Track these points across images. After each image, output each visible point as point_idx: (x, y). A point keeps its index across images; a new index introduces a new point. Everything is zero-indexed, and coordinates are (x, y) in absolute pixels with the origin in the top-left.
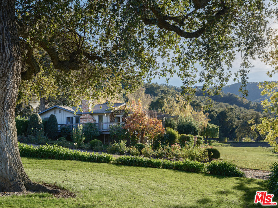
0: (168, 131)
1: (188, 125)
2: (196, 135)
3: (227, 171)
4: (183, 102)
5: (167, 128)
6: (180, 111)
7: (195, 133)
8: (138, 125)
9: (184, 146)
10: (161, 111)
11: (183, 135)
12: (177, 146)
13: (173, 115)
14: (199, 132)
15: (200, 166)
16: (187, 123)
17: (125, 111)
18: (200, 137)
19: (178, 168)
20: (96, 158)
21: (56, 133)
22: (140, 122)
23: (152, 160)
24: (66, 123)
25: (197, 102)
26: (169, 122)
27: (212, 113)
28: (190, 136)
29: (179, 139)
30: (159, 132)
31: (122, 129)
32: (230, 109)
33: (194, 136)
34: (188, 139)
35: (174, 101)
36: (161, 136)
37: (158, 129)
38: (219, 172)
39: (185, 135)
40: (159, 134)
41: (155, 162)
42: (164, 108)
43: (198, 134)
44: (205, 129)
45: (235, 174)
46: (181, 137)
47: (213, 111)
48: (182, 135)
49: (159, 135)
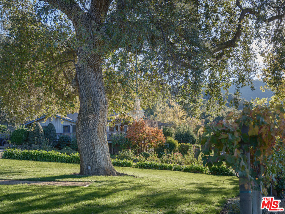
0: (168, 140)
1: (186, 134)
2: (194, 144)
3: (224, 172)
4: (177, 107)
5: (167, 137)
6: (174, 117)
7: (193, 142)
8: (141, 134)
9: (186, 154)
10: (153, 117)
11: (183, 144)
12: (179, 154)
13: (166, 122)
14: (196, 141)
15: (203, 169)
16: (185, 132)
17: (125, 120)
18: (198, 145)
19: (186, 170)
20: (120, 163)
21: (55, 142)
22: (142, 132)
23: (165, 164)
24: (62, 132)
25: (191, 105)
26: (167, 131)
27: (208, 118)
28: (189, 144)
29: (179, 148)
30: (161, 141)
31: (124, 138)
32: (228, 113)
33: (192, 145)
34: (188, 147)
35: (167, 106)
36: (162, 145)
37: (159, 138)
38: (218, 173)
39: (185, 144)
40: (160, 143)
41: (168, 166)
42: (155, 113)
43: (196, 142)
44: (201, 136)
45: (230, 174)
46: (180, 146)
47: (209, 115)
48: (181, 144)
49: (160, 145)
